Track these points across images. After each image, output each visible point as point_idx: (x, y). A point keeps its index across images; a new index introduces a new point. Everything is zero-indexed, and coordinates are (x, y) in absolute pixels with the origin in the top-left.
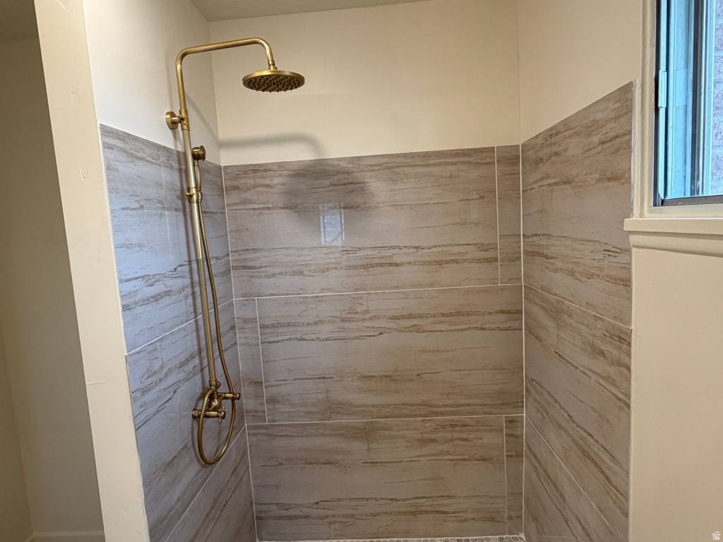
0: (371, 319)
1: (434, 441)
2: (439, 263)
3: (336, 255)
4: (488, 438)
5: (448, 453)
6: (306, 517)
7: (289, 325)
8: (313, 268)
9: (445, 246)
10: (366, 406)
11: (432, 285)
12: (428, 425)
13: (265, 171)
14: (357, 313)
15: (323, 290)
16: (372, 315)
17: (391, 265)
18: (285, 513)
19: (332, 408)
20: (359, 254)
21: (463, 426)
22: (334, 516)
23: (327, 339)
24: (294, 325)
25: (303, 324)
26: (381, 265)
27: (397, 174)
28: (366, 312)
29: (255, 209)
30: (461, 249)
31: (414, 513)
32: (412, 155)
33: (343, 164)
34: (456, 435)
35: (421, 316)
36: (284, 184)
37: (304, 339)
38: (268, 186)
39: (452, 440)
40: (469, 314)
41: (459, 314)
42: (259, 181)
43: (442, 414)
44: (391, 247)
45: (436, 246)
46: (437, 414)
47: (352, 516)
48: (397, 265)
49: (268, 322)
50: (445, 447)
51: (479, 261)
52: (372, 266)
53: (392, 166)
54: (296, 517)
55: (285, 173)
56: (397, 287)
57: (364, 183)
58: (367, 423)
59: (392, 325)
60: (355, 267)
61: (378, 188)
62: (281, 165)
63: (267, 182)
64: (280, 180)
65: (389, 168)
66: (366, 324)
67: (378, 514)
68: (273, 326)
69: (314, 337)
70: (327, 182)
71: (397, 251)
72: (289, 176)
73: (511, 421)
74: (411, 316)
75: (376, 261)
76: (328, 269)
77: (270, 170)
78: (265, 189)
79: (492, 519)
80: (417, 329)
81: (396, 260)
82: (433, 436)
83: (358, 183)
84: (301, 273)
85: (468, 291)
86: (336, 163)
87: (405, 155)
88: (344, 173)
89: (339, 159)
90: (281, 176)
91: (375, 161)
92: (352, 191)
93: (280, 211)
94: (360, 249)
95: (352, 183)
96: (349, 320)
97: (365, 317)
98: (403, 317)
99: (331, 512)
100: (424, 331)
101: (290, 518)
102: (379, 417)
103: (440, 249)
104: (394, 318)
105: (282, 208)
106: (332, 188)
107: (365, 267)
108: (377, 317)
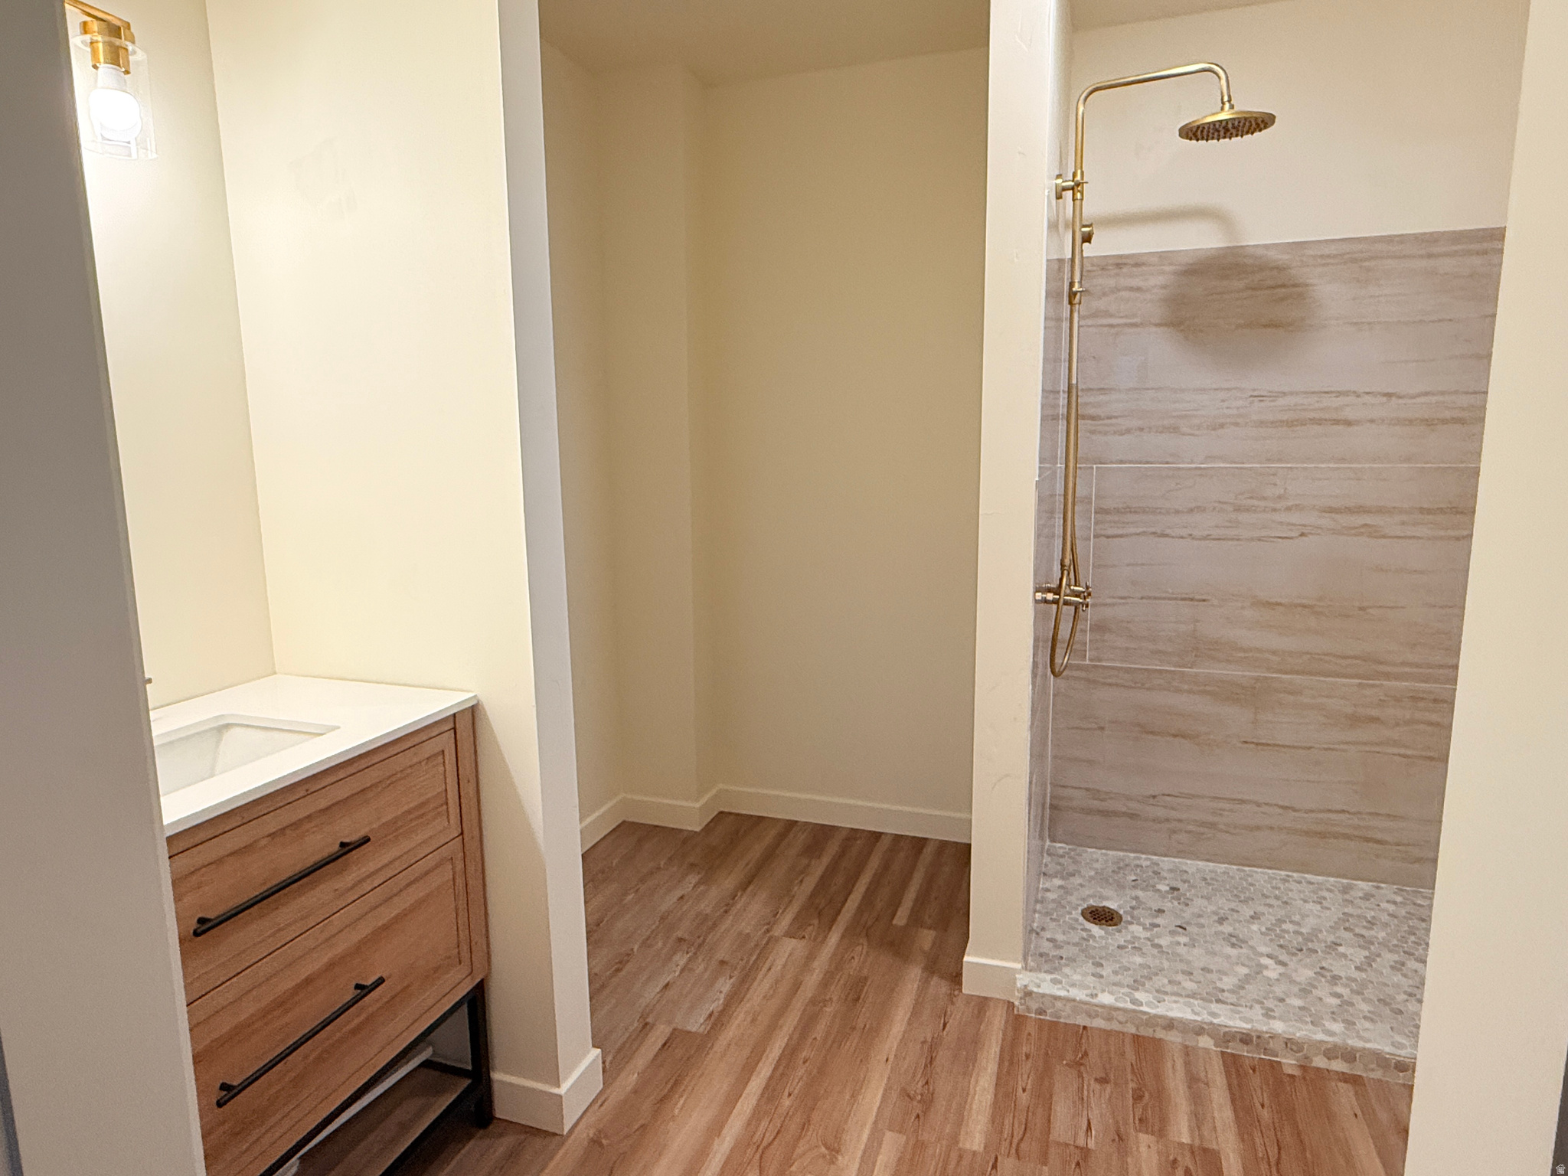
0: (1289, 509)
1: (1375, 720)
2: (1429, 423)
3: (1240, 403)
5: (1396, 743)
6: (1133, 816)
7: (1144, 511)
8: (1196, 421)
9: (1443, 393)
10: (1258, 650)
11: (1408, 460)
12: (1367, 692)
13: (1137, 265)
14: (1265, 498)
15: (1208, 458)
16: (1290, 504)
17: (1336, 422)
18: (1096, 804)
19: (1202, 648)
20: (1281, 402)
21: (1435, 701)
22: (1180, 821)
23: (1206, 538)
24: (1154, 511)
25: (1168, 513)
26: (1319, 422)
27: (1368, 270)
28: (1281, 497)
29: (1111, 326)
31: (1323, 835)
32: (1402, 239)
33: (1271, 253)
35: (1380, 510)
36: (1164, 287)
37: (1167, 536)
38: (1138, 289)
43: (1398, 677)
44: (1340, 394)
45: (1427, 394)
46: (1387, 676)
48: (1348, 423)
49: (1109, 504)
54: (1116, 814)
55: (1168, 268)
56: (1343, 460)
57: (1307, 286)
58: (1257, 679)
59: (1326, 521)
60: (1272, 424)
61: (1331, 292)
62: (1163, 256)
63: (1137, 283)
64: (1160, 280)
65: (1354, 261)
66: (1277, 517)
67: (1258, 828)
68: (1117, 511)
69: (1184, 532)
70: (1240, 284)
71: (1351, 399)
72: (1175, 273)
74: (1362, 510)
75: (1312, 415)
76: (1222, 426)
77: (1143, 264)
78: (1132, 294)
80: (1368, 532)
81: (1349, 414)
82: (1375, 713)
83: (1294, 286)
84: (1175, 430)
86: (1260, 252)
87: (1389, 239)
88: (1272, 269)
89: (1266, 247)
90: (1163, 273)
91: (1332, 250)
92: (1282, 299)
93: (1154, 329)
94: (1284, 394)
95: (1284, 286)
96: (1249, 509)
97: (1278, 506)
98: (1349, 511)
99: (1173, 814)
100: (1384, 537)
102: (1280, 671)
103: (1434, 399)
104: (1330, 510)
105: (1156, 325)
106: (1250, 292)
107: (1290, 424)
108: (1299, 508)
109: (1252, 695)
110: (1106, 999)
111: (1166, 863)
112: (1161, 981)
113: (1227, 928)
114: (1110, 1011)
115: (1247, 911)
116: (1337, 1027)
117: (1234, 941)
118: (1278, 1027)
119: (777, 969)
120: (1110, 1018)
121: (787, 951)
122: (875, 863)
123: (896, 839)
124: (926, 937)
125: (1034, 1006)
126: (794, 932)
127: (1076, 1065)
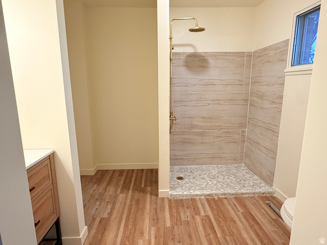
0: (206, 100)
1: (221, 137)
2: (227, 85)
3: (198, 81)
4: (236, 136)
5: (224, 140)
6: (182, 159)
7: (182, 101)
8: (190, 84)
9: (229, 80)
10: (202, 126)
11: (224, 91)
12: (219, 132)
14: (202, 98)
15: (193, 91)
17: (213, 85)
19: (192, 126)
21: (229, 132)
22: (190, 159)
23: (193, 106)
24: (184, 101)
25: (186, 101)
26: (210, 85)
27: (217, 58)
28: (205, 98)
29: (175, 66)
30: (234, 81)
31: (213, 158)
32: (222, 53)
33: (202, 54)
34: (227, 135)
35: (220, 100)
36: (184, 59)
37: (186, 106)
39: (226, 136)
40: (234, 100)
41: (231, 100)
42: (177, 57)
43: (224, 129)
44: (214, 79)
45: (226, 80)
46: (222, 129)
47: (196, 159)
48: (215, 85)
49: (176, 100)
50: (223, 139)
51: (238, 85)
52: (208, 85)
53: (216, 55)
54: (179, 159)
55: (185, 55)
56: (214, 91)
57: (208, 60)
58: (202, 131)
59: (212, 102)
60: (203, 85)
61: (212, 62)
62: (184, 53)
63: (179, 58)
64: (183, 57)
66: (205, 102)
67: (203, 158)
68: (177, 101)
69: (189, 105)
70: (197, 59)
71: (215, 81)
73: (243, 132)
74: (218, 100)
75: (209, 83)
76: (195, 85)
78: (178, 60)
79: (235, 160)
80: (219, 104)
81: (215, 83)
82: (221, 135)
83: (206, 60)
84: (187, 86)
85: (234, 93)
86: (200, 53)
87: (220, 53)
88: (202, 56)
91: (211, 54)
92: (204, 62)
93: (182, 67)
94: (205, 80)
95: (204, 60)
96: (200, 100)
97: (204, 100)
98: (215, 100)
99: (189, 157)
100: (221, 105)
101: (177, 159)
102: (206, 130)
104: (213, 100)
106: (198, 61)
107: (206, 85)
108: (208, 100)
109: (201, 134)
110: (185, 193)
111: (188, 167)
112: (193, 188)
113: (201, 177)
114: (186, 195)
115: (204, 173)
116: (222, 190)
117: (203, 179)
118: (214, 192)
119: (120, 201)
120: (186, 197)
121: (121, 197)
122: (134, 176)
123: (138, 170)
124: (149, 189)
125: (173, 197)
126: (121, 193)
127: (183, 206)
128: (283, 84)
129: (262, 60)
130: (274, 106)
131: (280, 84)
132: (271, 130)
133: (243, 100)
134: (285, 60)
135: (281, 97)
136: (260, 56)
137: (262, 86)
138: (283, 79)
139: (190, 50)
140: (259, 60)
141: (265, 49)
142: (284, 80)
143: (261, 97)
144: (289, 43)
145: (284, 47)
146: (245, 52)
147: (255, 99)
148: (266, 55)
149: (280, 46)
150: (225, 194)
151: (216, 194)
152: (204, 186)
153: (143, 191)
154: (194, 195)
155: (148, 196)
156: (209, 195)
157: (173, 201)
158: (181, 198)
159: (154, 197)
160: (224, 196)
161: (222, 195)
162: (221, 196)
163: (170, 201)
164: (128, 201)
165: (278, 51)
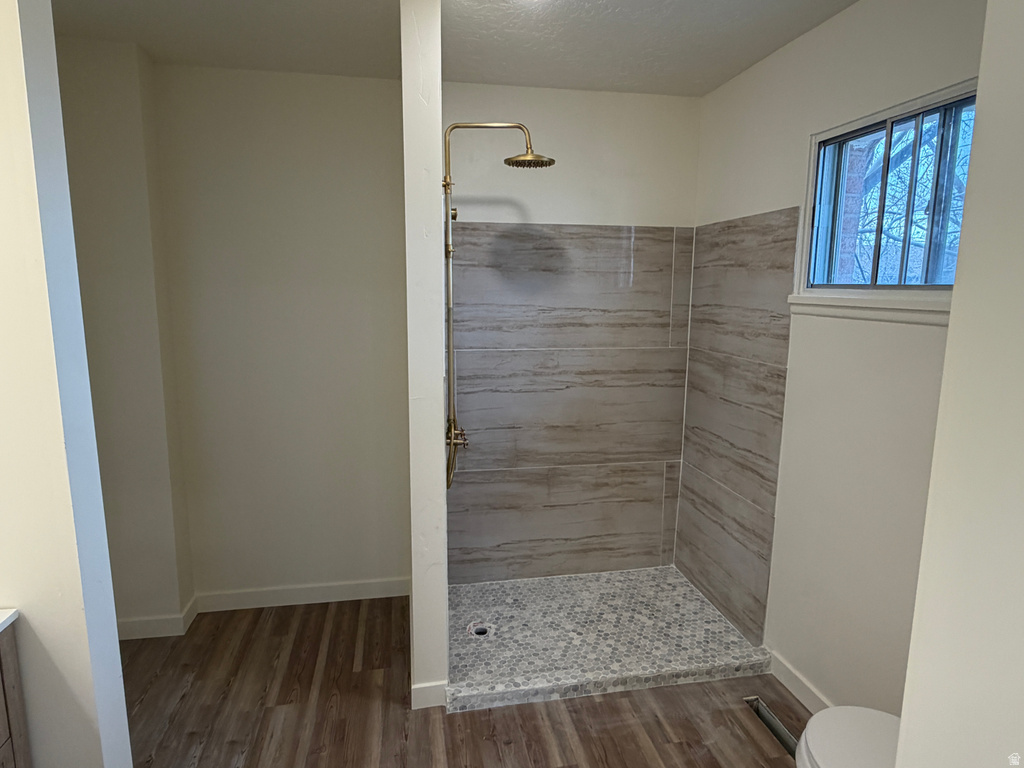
0: (560, 373)
1: (607, 484)
2: (622, 326)
3: (534, 313)
4: (652, 482)
5: (617, 496)
6: (487, 560)
7: (485, 377)
8: (511, 324)
9: (627, 311)
10: (550, 454)
11: (614, 345)
12: (602, 470)
13: (473, 229)
14: (548, 368)
15: (519, 345)
16: (561, 370)
17: (581, 325)
19: (519, 456)
20: (553, 313)
21: (631, 471)
22: (512, 557)
23: (519, 391)
24: (490, 377)
25: (498, 378)
26: (573, 325)
27: (592, 243)
28: (556, 367)
29: (461, 265)
30: (641, 314)
31: (585, 551)
32: (606, 228)
33: (545, 229)
34: (625, 479)
35: (603, 372)
36: (490, 244)
37: (498, 391)
38: (475, 244)
39: (622, 484)
40: (644, 372)
41: (636, 371)
42: (467, 239)
43: (618, 460)
44: (582, 309)
45: (620, 311)
46: (610, 460)
47: (530, 557)
48: (587, 325)
49: (465, 374)
50: (614, 490)
51: (655, 325)
52: (565, 325)
53: (592, 236)
54: (477, 560)
55: (492, 233)
56: (585, 346)
57: (563, 249)
58: (549, 470)
59: (578, 379)
60: (550, 325)
61: (576, 255)
62: (488, 226)
63: (474, 240)
64: (488, 240)
65: (585, 238)
66: (556, 378)
67: (553, 554)
68: (470, 377)
69: (507, 389)
70: (530, 246)
71: (587, 313)
72: (496, 236)
73: (671, 467)
74: (595, 372)
75: (568, 321)
76: (525, 326)
77: (478, 229)
78: (472, 247)
79: (649, 553)
80: (599, 384)
81: (587, 321)
82: (606, 481)
83: (557, 249)
84: (499, 328)
85: (644, 351)
86: (540, 228)
87: (600, 227)
88: (546, 238)
89: (543, 225)
90: (488, 235)
91: (574, 230)
92: (552, 256)
93: (484, 268)
94: (555, 309)
95: (552, 248)
96: (541, 374)
97: (555, 372)
98: (588, 373)
99: (511, 554)
100: (605, 386)
101: (471, 561)
102: (560, 464)
103: (622, 313)
104: (580, 373)
105: (487, 266)
106: (534, 251)
107: (559, 326)
108: (565, 372)
109: (547, 479)
110: (500, 688)
111: (508, 583)
113: (549, 619)
114: (502, 696)
115: (555, 606)
116: (615, 666)
117: (554, 626)
119: (278, 734)
120: (503, 699)
121: (282, 717)
122: (328, 627)
123: (340, 604)
124: (378, 676)
125: (459, 705)
126: (283, 700)
127: (492, 737)
128: (786, 338)
129: (721, 258)
130: (760, 398)
131: (777, 336)
132: (753, 471)
133: (670, 371)
134: (788, 268)
135: (781, 376)
136: (717, 244)
137: (727, 333)
138: (784, 321)
139: (507, 217)
140: (714, 255)
141: (730, 227)
142: (787, 327)
143: (724, 367)
144: (798, 218)
145: (786, 227)
146: (671, 229)
147: (705, 370)
148: (734, 242)
149: (773, 223)
150: (624, 682)
151: (597, 684)
152: (557, 654)
153: (359, 688)
154: (526, 694)
155: (377, 706)
156: (575, 688)
157: (459, 721)
158: (486, 706)
159: (395, 710)
160: (620, 689)
161: (615, 684)
162: (610, 690)
163: (450, 719)
164: (307, 734)
165: (770, 238)
